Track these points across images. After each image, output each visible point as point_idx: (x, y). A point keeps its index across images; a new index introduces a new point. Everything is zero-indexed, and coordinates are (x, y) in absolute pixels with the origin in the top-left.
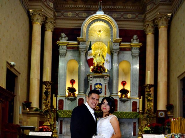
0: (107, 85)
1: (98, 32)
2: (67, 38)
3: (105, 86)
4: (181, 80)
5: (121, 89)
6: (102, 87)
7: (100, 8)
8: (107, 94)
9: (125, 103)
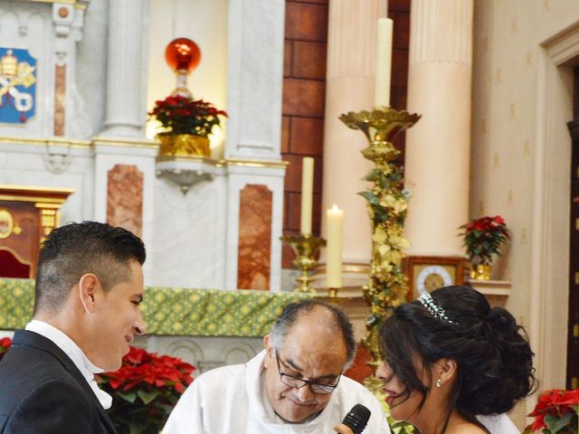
0: (69, 61)
3: (58, 68)
4: (563, 66)
5: (163, 98)
6: (34, 73)
8: (67, 130)
9: (190, 194)
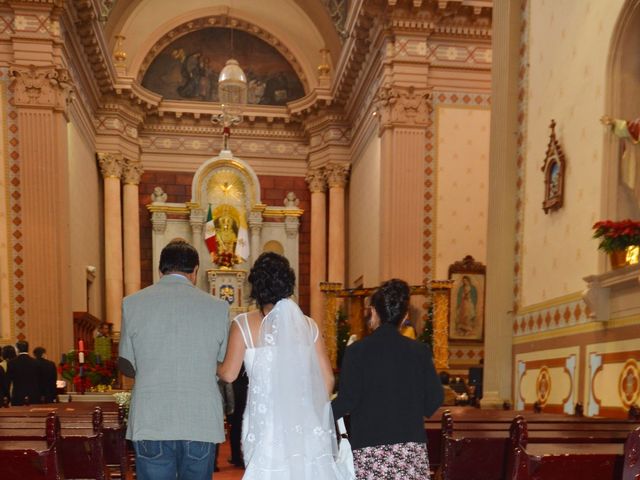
0: (242, 288)
1: (223, 187)
2: (165, 196)
3: (239, 290)
6: (233, 291)
7: (226, 145)
